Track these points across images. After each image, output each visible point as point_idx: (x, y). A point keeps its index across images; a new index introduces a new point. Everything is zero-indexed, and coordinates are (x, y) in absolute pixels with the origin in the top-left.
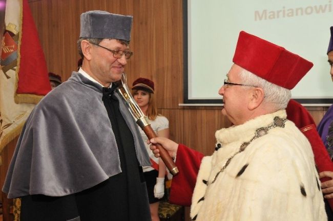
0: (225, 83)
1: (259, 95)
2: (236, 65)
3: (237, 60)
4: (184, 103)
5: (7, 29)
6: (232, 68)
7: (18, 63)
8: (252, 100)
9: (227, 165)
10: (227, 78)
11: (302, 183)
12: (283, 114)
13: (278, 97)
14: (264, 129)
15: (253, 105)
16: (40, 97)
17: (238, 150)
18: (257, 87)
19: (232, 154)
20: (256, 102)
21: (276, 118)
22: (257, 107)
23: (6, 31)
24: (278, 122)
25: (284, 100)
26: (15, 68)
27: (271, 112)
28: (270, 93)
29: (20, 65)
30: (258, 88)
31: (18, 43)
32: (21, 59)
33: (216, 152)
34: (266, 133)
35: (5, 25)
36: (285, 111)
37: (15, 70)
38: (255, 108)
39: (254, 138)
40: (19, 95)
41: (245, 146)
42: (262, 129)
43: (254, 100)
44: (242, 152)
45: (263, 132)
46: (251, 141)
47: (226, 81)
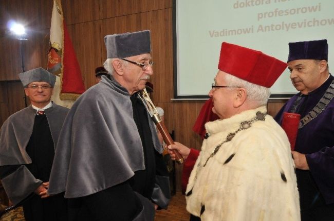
0: (213, 87)
1: (243, 94)
2: (221, 71)
3: (222, 67)
4: (175, 98)
5: (53, 46)
6: (218, 74)
7: (62, 71)
8: (237, 99)
9: (216, 151)
10: (214, 82)
11: (282, 170)
12: (263, 110)
13: (258, 95)
14: (247, 123)
15: (238, 103)
16: (78, 95)
17: (225, 140)
18: (240, 87)
19: (220, 143)
20: (240, 101)
21: (258, 114)
22: (241, 105)
23: (52, 48)
24: (260, 116)
25: (265, 97)
26: (60, 74)
27: (254, 108)
28: (252, 92)
29: (64, 72)
30: (241, 89)
31: (61, 57)
32: (64, 68)
33: (205, 140)
34: (250, 126)
35: (51, 44)
36: (265, 107)
37: (59, 76)
38: (240, 106)
39: (239, 130)
40: (63, 94)
41: (231, 136)
42: (246, 122)
43: (239, 99)
44: (229, 142)
45: (246, 125)
46: (236, 132)
47: (214, 85)
